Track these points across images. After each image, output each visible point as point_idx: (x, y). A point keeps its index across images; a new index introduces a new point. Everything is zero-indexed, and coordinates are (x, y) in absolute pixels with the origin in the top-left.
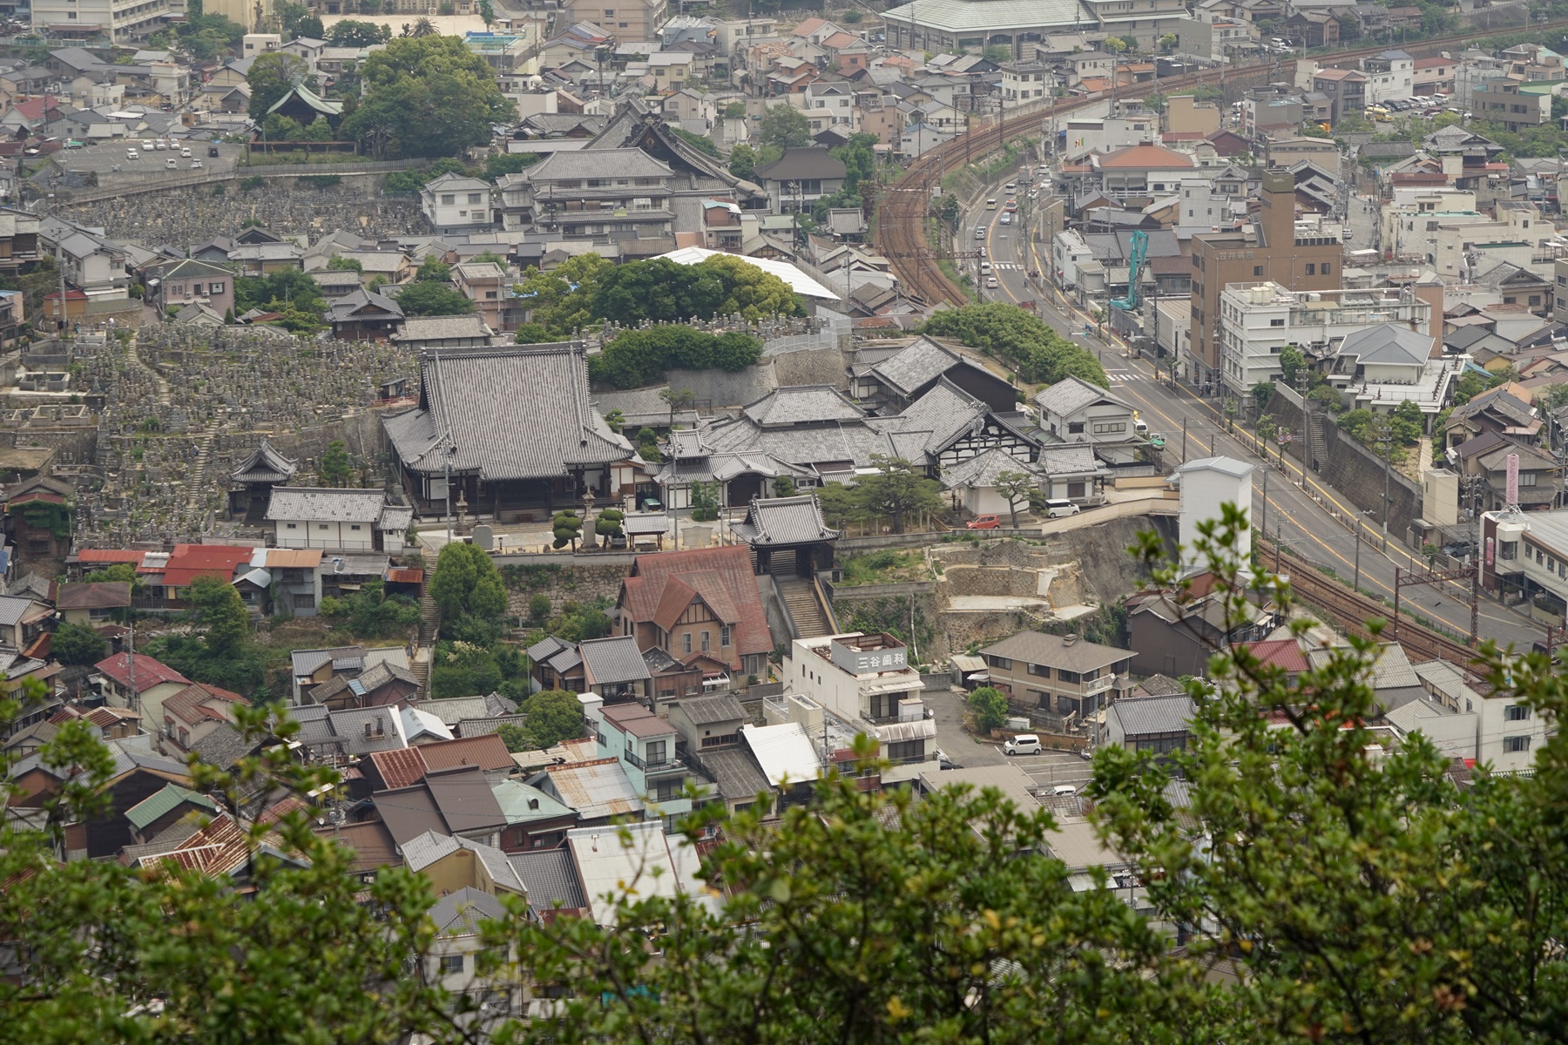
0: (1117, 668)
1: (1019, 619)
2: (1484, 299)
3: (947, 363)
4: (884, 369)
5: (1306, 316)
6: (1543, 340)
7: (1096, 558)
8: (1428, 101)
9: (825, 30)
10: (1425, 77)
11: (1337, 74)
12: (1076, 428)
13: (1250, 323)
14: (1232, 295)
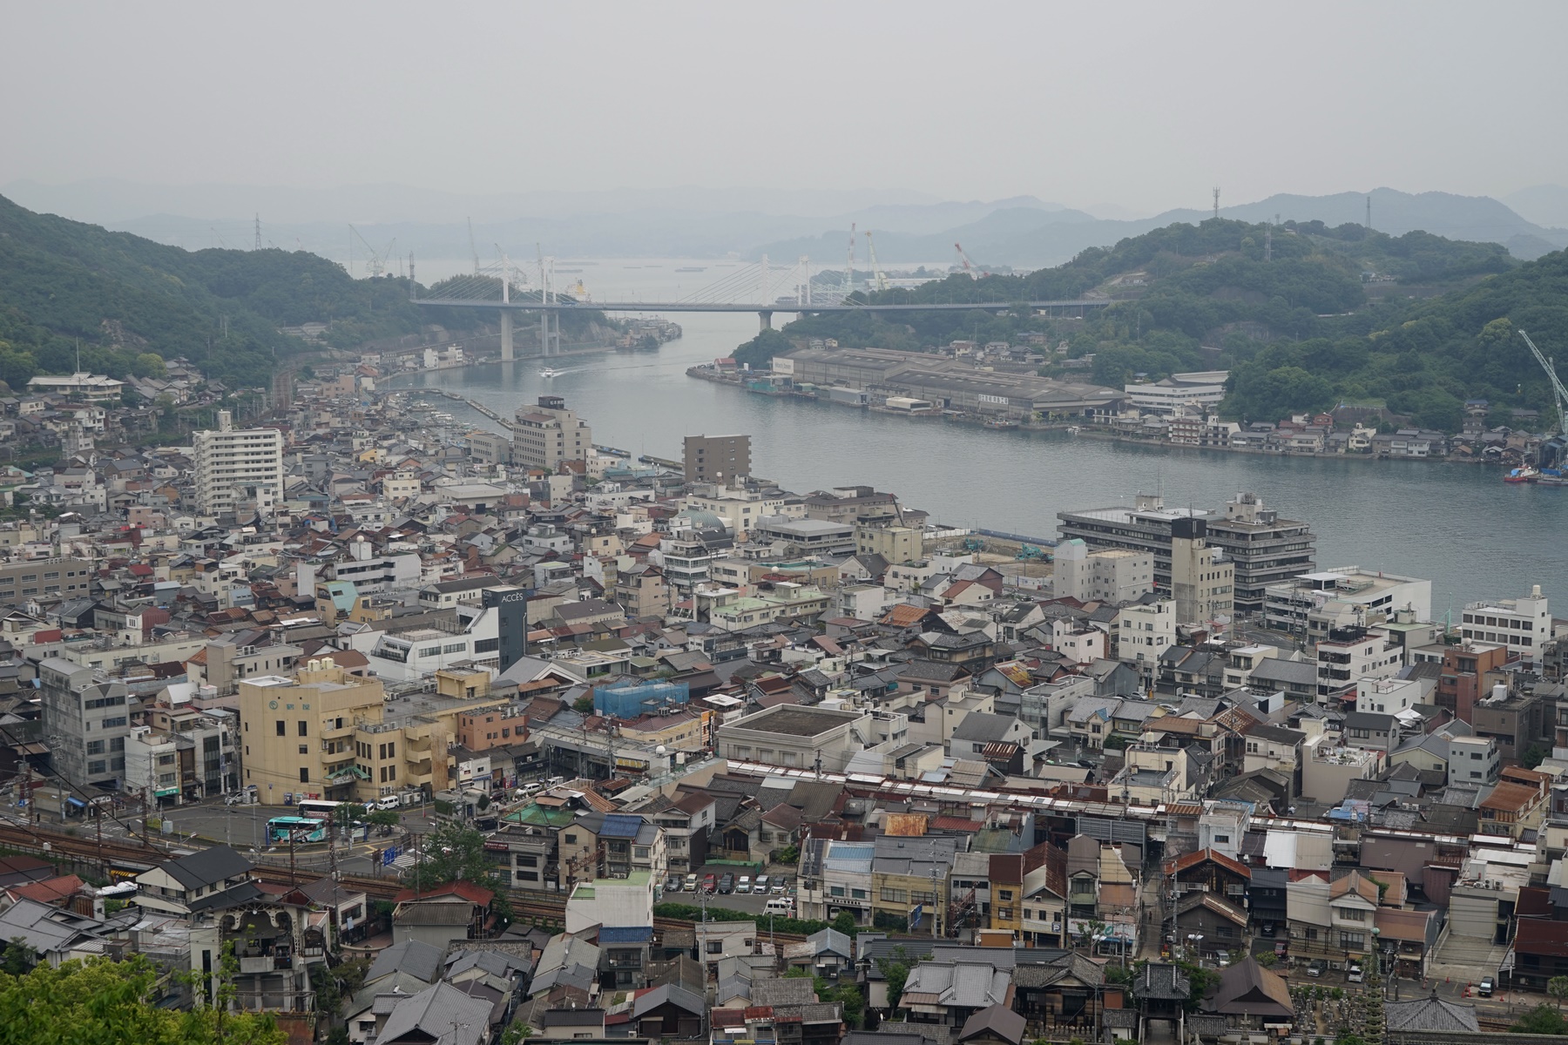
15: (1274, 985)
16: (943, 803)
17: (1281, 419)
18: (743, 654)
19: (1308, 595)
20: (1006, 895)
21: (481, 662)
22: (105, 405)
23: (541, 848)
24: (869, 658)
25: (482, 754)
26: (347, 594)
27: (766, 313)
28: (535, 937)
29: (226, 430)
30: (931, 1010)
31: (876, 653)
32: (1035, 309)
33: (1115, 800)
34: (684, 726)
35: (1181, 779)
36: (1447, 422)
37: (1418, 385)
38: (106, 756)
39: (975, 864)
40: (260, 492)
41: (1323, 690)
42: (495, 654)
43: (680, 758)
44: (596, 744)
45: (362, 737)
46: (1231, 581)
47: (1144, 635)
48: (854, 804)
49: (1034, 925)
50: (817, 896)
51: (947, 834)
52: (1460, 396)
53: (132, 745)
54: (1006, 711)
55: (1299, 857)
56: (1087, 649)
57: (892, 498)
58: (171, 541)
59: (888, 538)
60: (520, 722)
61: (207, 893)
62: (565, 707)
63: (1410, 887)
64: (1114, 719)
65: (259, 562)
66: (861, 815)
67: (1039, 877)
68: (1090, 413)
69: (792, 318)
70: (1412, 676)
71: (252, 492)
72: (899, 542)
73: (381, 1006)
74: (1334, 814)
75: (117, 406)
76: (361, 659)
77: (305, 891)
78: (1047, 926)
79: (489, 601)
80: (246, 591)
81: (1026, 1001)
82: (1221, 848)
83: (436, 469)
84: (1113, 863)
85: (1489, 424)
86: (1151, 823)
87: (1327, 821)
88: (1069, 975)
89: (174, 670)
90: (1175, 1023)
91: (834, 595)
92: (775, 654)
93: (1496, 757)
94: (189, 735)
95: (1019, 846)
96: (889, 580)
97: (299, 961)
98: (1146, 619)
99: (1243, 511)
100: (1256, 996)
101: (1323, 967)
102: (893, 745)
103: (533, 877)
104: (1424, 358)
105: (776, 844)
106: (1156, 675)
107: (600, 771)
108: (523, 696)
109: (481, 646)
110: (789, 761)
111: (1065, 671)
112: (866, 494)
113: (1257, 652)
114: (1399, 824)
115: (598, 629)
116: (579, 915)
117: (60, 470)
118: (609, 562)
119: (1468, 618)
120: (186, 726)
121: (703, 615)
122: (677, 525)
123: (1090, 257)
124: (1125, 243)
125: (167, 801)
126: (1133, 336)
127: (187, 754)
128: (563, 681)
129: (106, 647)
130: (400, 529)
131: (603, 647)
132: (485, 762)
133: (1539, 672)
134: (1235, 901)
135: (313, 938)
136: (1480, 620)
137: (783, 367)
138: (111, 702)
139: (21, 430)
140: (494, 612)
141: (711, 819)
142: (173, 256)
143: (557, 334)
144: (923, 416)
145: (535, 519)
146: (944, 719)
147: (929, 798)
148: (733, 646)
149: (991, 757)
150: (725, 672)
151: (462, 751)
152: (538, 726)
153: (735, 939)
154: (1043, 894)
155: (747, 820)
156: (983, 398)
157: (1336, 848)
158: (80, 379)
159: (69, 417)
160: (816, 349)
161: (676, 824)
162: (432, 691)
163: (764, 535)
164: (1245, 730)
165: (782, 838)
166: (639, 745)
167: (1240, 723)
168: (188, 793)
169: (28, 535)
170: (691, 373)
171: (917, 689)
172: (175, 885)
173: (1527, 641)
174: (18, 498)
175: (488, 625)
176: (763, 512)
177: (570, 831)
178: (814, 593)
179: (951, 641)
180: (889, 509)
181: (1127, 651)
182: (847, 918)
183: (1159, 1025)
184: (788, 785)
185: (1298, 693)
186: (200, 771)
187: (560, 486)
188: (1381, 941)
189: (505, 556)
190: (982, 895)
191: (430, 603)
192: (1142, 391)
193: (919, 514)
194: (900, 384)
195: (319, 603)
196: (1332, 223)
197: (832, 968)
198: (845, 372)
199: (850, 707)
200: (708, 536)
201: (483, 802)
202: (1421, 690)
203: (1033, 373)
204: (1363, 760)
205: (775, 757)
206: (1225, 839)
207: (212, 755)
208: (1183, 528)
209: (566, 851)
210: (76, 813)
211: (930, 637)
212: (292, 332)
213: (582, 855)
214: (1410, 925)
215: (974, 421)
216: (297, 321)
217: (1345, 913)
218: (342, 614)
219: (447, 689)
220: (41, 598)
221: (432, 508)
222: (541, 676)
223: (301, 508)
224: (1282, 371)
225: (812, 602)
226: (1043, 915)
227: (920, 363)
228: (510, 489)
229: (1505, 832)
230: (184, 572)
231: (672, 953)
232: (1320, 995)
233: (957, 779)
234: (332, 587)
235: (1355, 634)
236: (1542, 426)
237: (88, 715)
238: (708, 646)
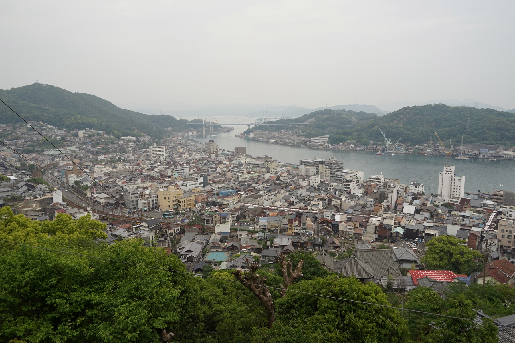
0: (42, 214)
1: (31, 210)
2: (101, 175)
3: (25, 183)
4: (18, 185)
5: (78, 177)
6: (107, 179)
7: (42, 203)
8: (105, 159)
9: (34, 155)
10: (105, 156)
11: (94, 156)
12: (41, 189)
13: (71, 178)
14: (69, 176)
15: (337, 241)
16: (280, 210)
17: (338, 144)
18: (245, 185)
19: (343, 174)
20: (291, 226)
21: (200, 186)
22: (134, 142)
23: (210, 218)
24: (267, 185)
25: (200, 202)
26: (176, 175)
27: (249, 126)
28: (209, 234)
29: (155, 146)
30: (278, 246)
31: (268, 184)
32: (296, 125)
33: (309, 210)
34: (235, 197)
35: (321, 206)
36: (366, 144)
37: (361, 138)
38: (135, 203)
39: (285, 221)
40: (161, 157)
41: (345, 190)
42: (202, 185)
43: (234, 203)
44: (220, 200)
45: (179, 200)
46: (329, 172)
47: (314, 181)
48: (264, 211)
49: (295, 231)
50: (258, 227)
51: (280, 216)
52: (369, 140)
53: (139, 201)
54: (291, 194)
55: (341, 219)
56: (305, 184)
57: (271, 158)
58: (146, 166)
59: (270, 165)
60: (207, 197)
61: (152, 227)
62: (214, 194)
63: (360, 224)
64: (309, 196)
65: (161, 169)
66: (266, 213)
67: (296, 223)
68: (305, 143)
69: (253, 126)
70: (360, 188)
71: (160, 157)
72: (272, 165)
73: (183, 246)
74: (347, 212)
75: (136, 142)
76: (179, 186)
77: (169, 226)
78: (298, 231)
79: (201, 176)
80: (159, 174)
81: (294, 244)
82: (327, 218)
83: (192, 153)
84: (309, 220)
85: (374, 145)
86: (316, 213)
87: (346, 213)
88: (301, 240)
89: (146, 188)
90: (320, 248)
91: (261, 174)
92: (251, 185)
93: (375, 202)
94: (149, 199)
95: (293, 218)
96: (270, 172)
97: (169, 238)
98: (315, 178)
99: (331, 160)
100: (333, 243)
101: (345, 238)
102: (271, 200)
103: (209, 223)
104: (363, 133)
105: (251, 218)
106: (316, 188)
107: (220, 205)
108: (207, 192)
109: (200, 184)
110: (253, 203)
111: (301, 187)
112: (266, 157)
113: (334, 184)
114: (358, 213)
115: (220, 181)
116: (217, 230)
117: (126, 153)
118: (222, 169)
119: (370, 178)
120: (148, 198)
121: (238, 178)
122: (233, 162)
123: (305, 116)
124: (311, 113)
125: (145, 211)
126: (312, 130)
127: (149, 203)
128: (214, 190)
129: (134, 184)
130: (185, 163)
131: (221, 184)
132: (201, 204)
133: (382, 187)
134: (330, 227)
135: (171, 234)
136: (372, 178)
137: (252, 135)
138: (135, 194)
139: (119, 146)
140: (202, 178)
141: (240, 213)
142: (145, 116)
143: (212, 129)
144: (277, 143)
145: (209, 162)
146: (280, 196)
147: (277, 209)
148: (243, 183)
149: (288, 202)
150: (242, 188)
151: (196, 202)
152: (210, 197)
153: (244, 234)
154: (297, 226)
155: (246, 214)
156: (287, 140)
157: (347, 218)
158: (129, 137)
159: (127, 144)
160: (258, 132)
161: (234, 214)
162: (191, 191)
163: (248, 164)
164: (332, 197)
165: (252, 216)
166: (227, 201)
167: (331, 196)
168: (149, 209)
169: (121, 165)
170: (236, 136)
171: (275, 191)
172: (147, 225)
173: (380, 182)
174: (119, 158)
175: (201, 180)
176: (249, 160)
177: (215, 215)
178: (257, 174)
179: (281, 182)
180: (271, 160)
181: (311, 184)
182: (263, 230)
183: (317, 248)
184: (253, 207)
185: (341, 191)
186: (151, 205)
187: (213, 156)
188: (355, 233)
189: (204, 168)
190: (286, 226)
191: (191, 176)
192: (314, 139)
193: (276, 160)
194: (272, 138)
195: (171, 176)
196: (347, 110)
197: (261, 239)
198: (263, 136)
199: (264, 194)
200: (239, 164)
201: (200, 211)
202: (362, 190)
203: (295, 136)
204: (352, 202)
205: (251, 203)
206: (328, 216)
207: (153, 203)
208: (321, 163)
209: (215, 219)
210: (129, 213)
211: (277, 182)
212: (166, 129)
213: (217, 220)
214: (360, 231)
215: (285, 144)
216: (167, 127)
217: (349, 228)
218: (175, 178)
219: (194, 191)
220: (123, 176)
221: (191, 160)
222: (210, 189)
223: (168, 160)
224: (338, 136)
225: (257, 176)
226: (297, 229)
227: (276, 134)
228: (205, 156)
229: (376, 215)
230: (148, 171)
231: (233, 236)
232: (344, 243)
233: (282, 206)
234: (174, 173)
235: (351, 181)
236: (383, 145)
237: (131, 196)
238: (239, 183)
